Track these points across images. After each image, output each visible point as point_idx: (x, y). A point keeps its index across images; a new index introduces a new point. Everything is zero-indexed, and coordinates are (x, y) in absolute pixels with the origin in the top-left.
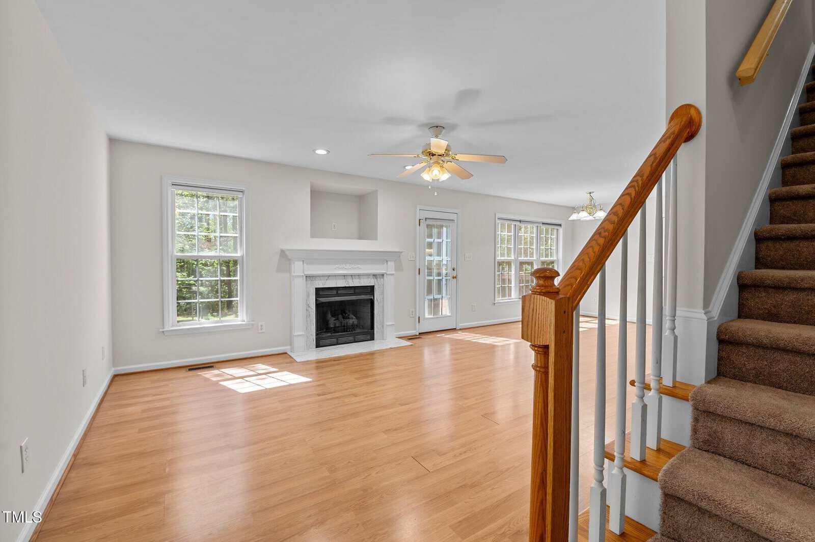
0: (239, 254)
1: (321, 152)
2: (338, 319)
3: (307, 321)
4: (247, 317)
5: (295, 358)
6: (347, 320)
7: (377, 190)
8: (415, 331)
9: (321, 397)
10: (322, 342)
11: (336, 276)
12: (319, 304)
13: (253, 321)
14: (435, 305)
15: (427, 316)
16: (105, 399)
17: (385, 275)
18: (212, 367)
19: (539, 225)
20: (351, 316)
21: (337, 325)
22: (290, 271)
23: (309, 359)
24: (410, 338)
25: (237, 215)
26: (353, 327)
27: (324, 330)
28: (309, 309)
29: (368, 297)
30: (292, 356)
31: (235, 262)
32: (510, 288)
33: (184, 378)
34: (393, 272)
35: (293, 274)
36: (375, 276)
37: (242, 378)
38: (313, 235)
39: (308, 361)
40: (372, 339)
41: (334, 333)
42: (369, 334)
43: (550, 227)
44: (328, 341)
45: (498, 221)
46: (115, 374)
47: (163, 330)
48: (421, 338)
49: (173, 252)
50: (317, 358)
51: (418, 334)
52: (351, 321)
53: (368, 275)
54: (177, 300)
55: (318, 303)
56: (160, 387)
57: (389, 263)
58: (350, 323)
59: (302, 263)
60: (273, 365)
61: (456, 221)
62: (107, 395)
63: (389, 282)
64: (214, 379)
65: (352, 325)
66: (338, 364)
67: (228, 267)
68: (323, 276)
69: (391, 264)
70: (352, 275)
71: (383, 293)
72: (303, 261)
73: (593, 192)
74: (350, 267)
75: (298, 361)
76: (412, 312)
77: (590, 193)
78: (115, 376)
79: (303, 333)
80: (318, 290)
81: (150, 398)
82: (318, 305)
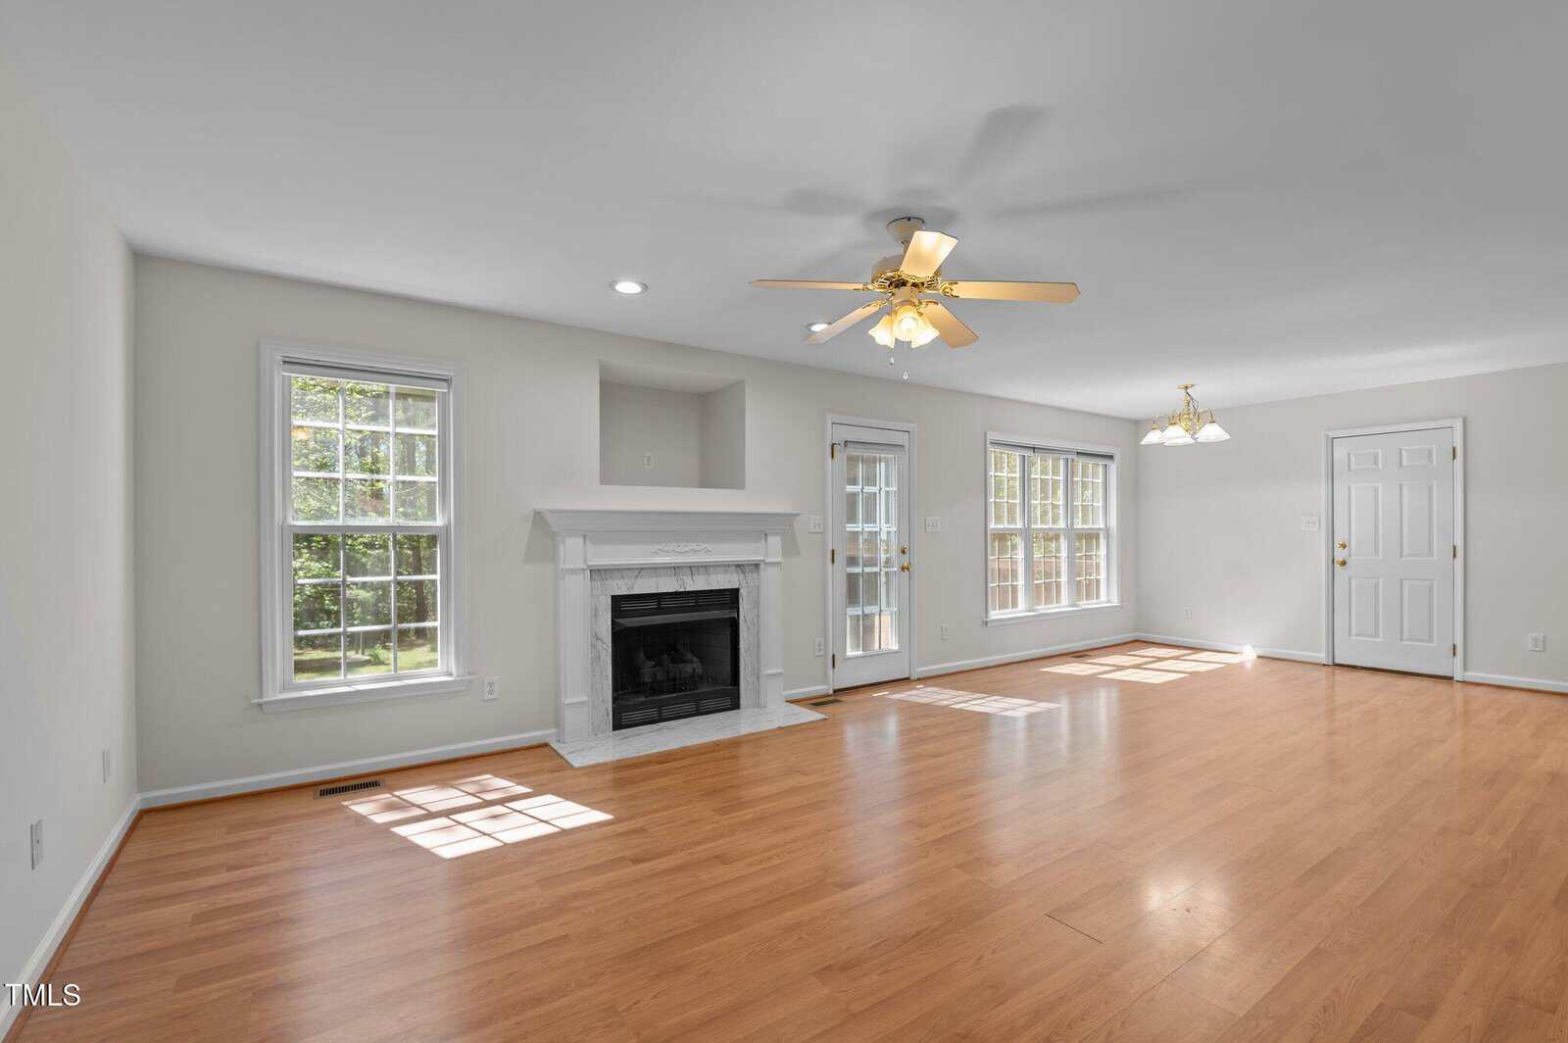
0: (439, 522)
1: (628, 287)
2: (660, 664)
3: (593, 671)
4: (458, 667)
5: (567, 757)
6: (681, 665)
7: (743, 382)
8: (825, 687)
9: (640, 866)
10: (626, 717)
11: (655, 570)
12: (620, 631)
13: (470, 674)
14: (865, 629)
15: (849, 653)
16: (108, 882)
17: (762, 566)
18: (375, 784)
19: (1069, 457)
20: (689, 656)
21: (660, 678)
22: (555, 559)
23: (601, 760)
24: (817, 702)
25: (435, 432)
26: (694, 681)
27: (630, 690)
28: (599, 643)
29: (725, 614)
30: (560, 751)
31: (433, 540)
32: (1014, 589)
33: (308, 816)
34: (779, 559)
35: (562, 566)
36: (739, 566)
37: (447, 813)
38: (607, 478)
39: (598, 765)
40: (735, 705)
41: (651, 695)
42: (728, 697)
43: (1091, 462)
44: (638, 715)
45: (991, 448)
46: (144, 808)
47: (260, 700)
48: (840, 701)
49: (285, 518)
50: (617, 757)
51: (831, 692)
52: (688, 668)
53: (725, 566)
54: (295, 630)
55: (617, 628)
56: (244, 843)
57: (770, 539)
58: (686, 672)
59: (582, 541)
60: (518, 778)
61: (907, 448)
62: (114, 869)
63: (770, 578)
64: (381, 819)
65: (692, 677)
66: (667, 773)
67: (416, 549)
68: (628, 569)
69: (775, 542)
70: (691, 567)
71: (757, 605)
72: (584, 536)
73: (1192, 386)
74: (686, 549)
75: (576, 765)
76: (820, 645)
77: (1186, 388)
78: (144, 814)
79: (586, 698)
80: (617, 601)
81: (223, 877)
82: (619, 636)
